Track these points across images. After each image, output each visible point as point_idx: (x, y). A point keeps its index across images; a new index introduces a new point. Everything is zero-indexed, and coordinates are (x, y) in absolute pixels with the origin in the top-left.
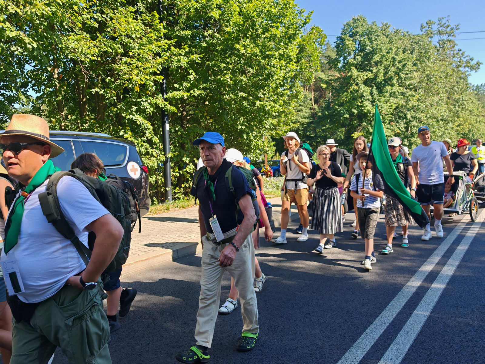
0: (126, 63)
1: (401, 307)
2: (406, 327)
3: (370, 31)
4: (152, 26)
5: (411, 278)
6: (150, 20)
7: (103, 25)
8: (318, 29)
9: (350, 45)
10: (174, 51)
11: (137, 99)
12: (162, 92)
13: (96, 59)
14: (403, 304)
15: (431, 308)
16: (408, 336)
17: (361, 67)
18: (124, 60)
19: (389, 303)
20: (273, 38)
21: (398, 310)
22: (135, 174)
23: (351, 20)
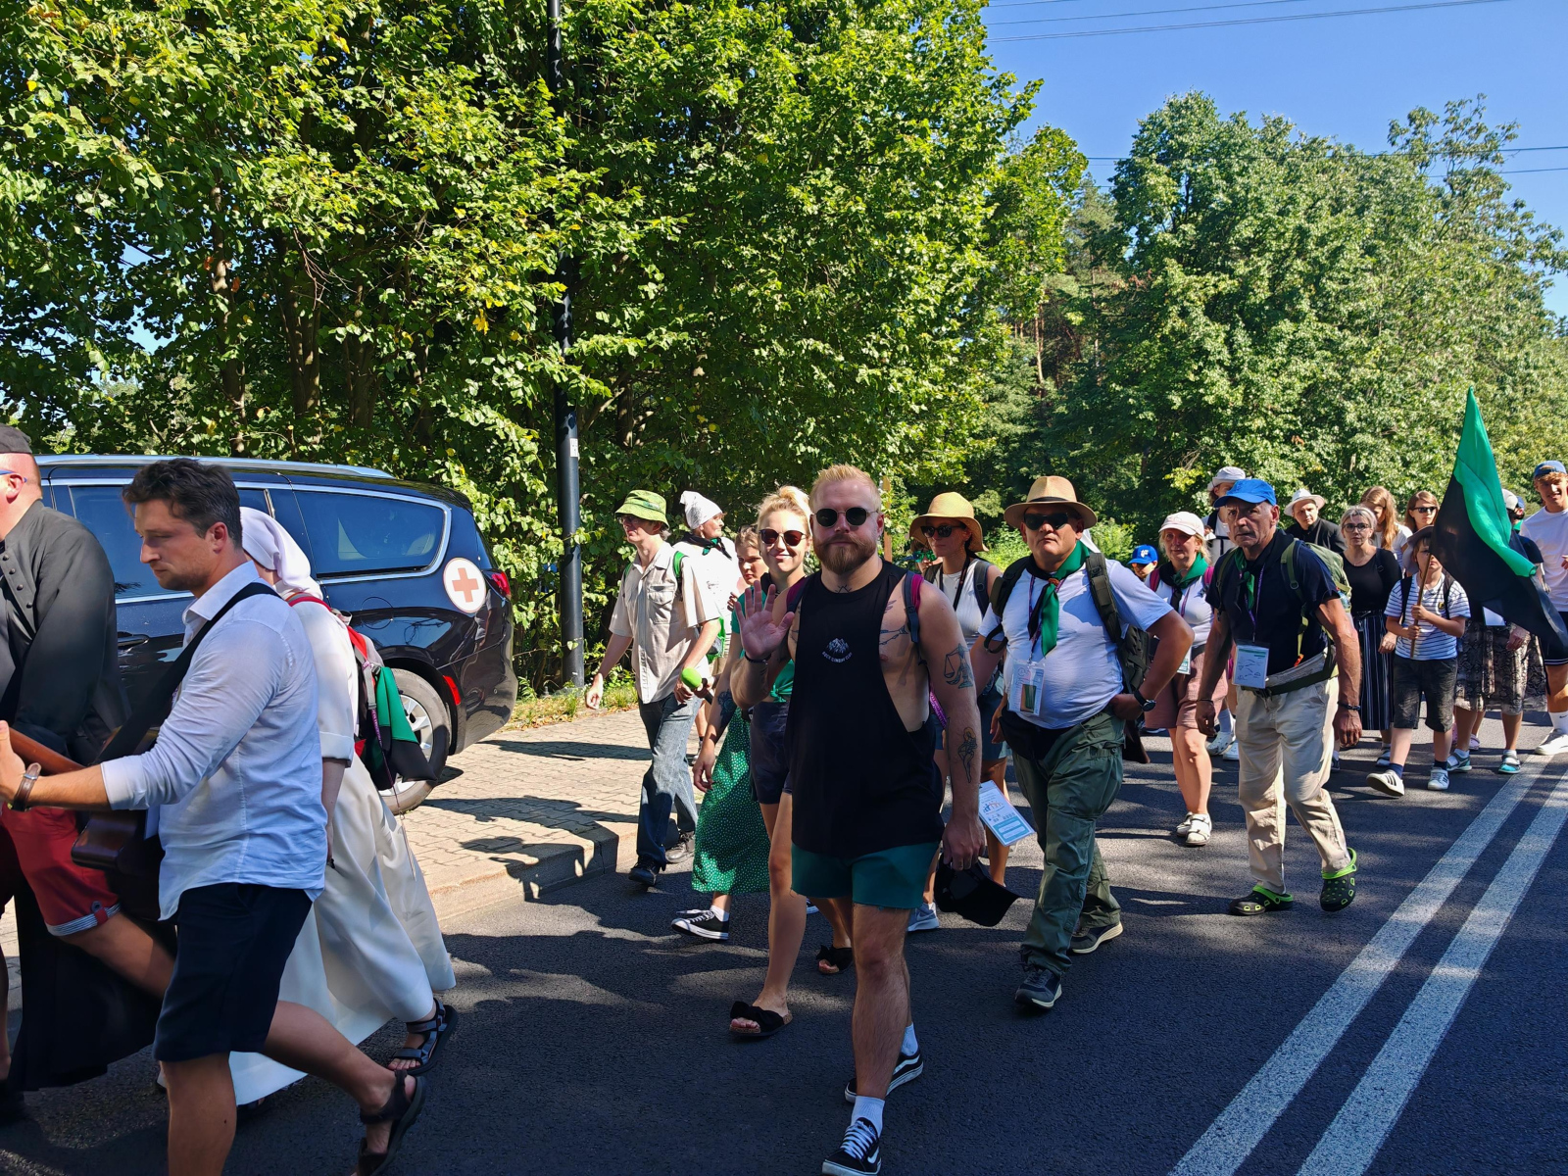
0: (444, 242)
1: (1333, 1042)
2: (1350, 1109)
3: (1224, 144)
4: (530, 124)
5: (1364, 944)
6: (523, 109)
7: (371, 125)
8: (1058, 139)
9: (1161, 189)
10: (597, 204)
11: (479, 360)
12: (560, 334)
13: (351, 228)
14: (1340, 1031)
15: (1433, 1046)
16: (1357, 1138)
17: (1196, 260)
18: (439, 233)
19: (1293, 1027)
20: (910, 165)
21: (1321, 1053)
22: (469, 598)
23: (1166, 108)
